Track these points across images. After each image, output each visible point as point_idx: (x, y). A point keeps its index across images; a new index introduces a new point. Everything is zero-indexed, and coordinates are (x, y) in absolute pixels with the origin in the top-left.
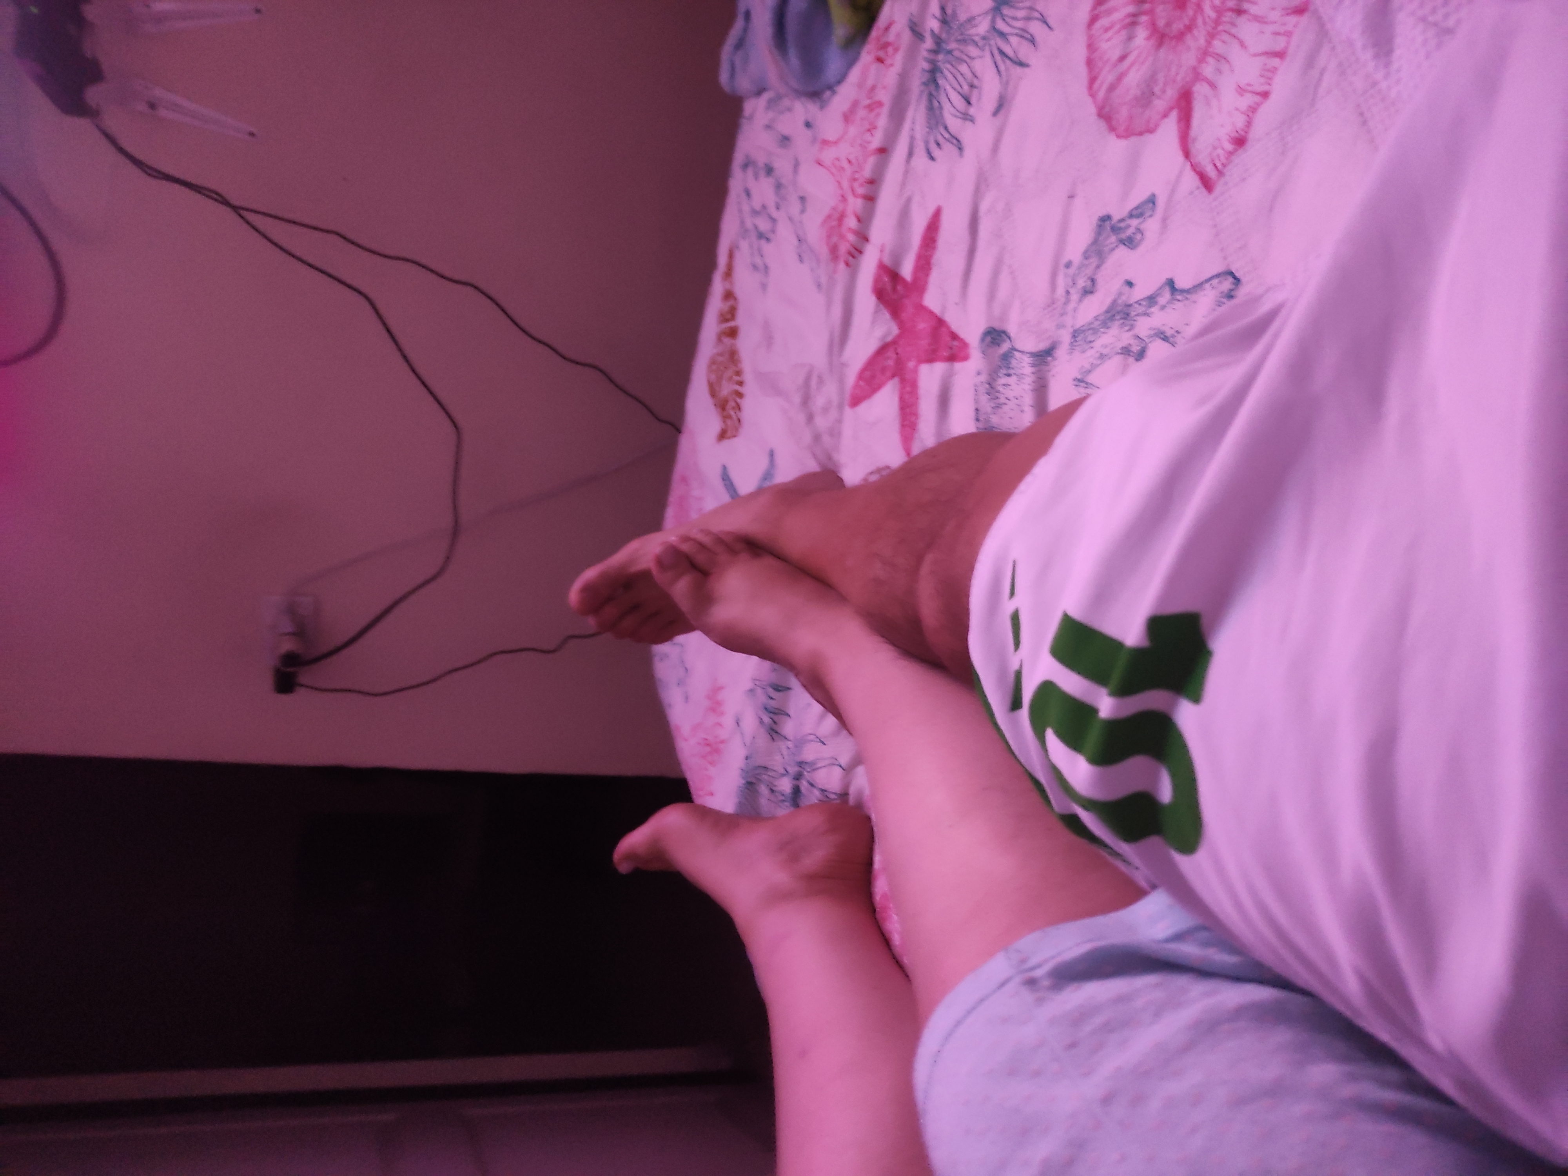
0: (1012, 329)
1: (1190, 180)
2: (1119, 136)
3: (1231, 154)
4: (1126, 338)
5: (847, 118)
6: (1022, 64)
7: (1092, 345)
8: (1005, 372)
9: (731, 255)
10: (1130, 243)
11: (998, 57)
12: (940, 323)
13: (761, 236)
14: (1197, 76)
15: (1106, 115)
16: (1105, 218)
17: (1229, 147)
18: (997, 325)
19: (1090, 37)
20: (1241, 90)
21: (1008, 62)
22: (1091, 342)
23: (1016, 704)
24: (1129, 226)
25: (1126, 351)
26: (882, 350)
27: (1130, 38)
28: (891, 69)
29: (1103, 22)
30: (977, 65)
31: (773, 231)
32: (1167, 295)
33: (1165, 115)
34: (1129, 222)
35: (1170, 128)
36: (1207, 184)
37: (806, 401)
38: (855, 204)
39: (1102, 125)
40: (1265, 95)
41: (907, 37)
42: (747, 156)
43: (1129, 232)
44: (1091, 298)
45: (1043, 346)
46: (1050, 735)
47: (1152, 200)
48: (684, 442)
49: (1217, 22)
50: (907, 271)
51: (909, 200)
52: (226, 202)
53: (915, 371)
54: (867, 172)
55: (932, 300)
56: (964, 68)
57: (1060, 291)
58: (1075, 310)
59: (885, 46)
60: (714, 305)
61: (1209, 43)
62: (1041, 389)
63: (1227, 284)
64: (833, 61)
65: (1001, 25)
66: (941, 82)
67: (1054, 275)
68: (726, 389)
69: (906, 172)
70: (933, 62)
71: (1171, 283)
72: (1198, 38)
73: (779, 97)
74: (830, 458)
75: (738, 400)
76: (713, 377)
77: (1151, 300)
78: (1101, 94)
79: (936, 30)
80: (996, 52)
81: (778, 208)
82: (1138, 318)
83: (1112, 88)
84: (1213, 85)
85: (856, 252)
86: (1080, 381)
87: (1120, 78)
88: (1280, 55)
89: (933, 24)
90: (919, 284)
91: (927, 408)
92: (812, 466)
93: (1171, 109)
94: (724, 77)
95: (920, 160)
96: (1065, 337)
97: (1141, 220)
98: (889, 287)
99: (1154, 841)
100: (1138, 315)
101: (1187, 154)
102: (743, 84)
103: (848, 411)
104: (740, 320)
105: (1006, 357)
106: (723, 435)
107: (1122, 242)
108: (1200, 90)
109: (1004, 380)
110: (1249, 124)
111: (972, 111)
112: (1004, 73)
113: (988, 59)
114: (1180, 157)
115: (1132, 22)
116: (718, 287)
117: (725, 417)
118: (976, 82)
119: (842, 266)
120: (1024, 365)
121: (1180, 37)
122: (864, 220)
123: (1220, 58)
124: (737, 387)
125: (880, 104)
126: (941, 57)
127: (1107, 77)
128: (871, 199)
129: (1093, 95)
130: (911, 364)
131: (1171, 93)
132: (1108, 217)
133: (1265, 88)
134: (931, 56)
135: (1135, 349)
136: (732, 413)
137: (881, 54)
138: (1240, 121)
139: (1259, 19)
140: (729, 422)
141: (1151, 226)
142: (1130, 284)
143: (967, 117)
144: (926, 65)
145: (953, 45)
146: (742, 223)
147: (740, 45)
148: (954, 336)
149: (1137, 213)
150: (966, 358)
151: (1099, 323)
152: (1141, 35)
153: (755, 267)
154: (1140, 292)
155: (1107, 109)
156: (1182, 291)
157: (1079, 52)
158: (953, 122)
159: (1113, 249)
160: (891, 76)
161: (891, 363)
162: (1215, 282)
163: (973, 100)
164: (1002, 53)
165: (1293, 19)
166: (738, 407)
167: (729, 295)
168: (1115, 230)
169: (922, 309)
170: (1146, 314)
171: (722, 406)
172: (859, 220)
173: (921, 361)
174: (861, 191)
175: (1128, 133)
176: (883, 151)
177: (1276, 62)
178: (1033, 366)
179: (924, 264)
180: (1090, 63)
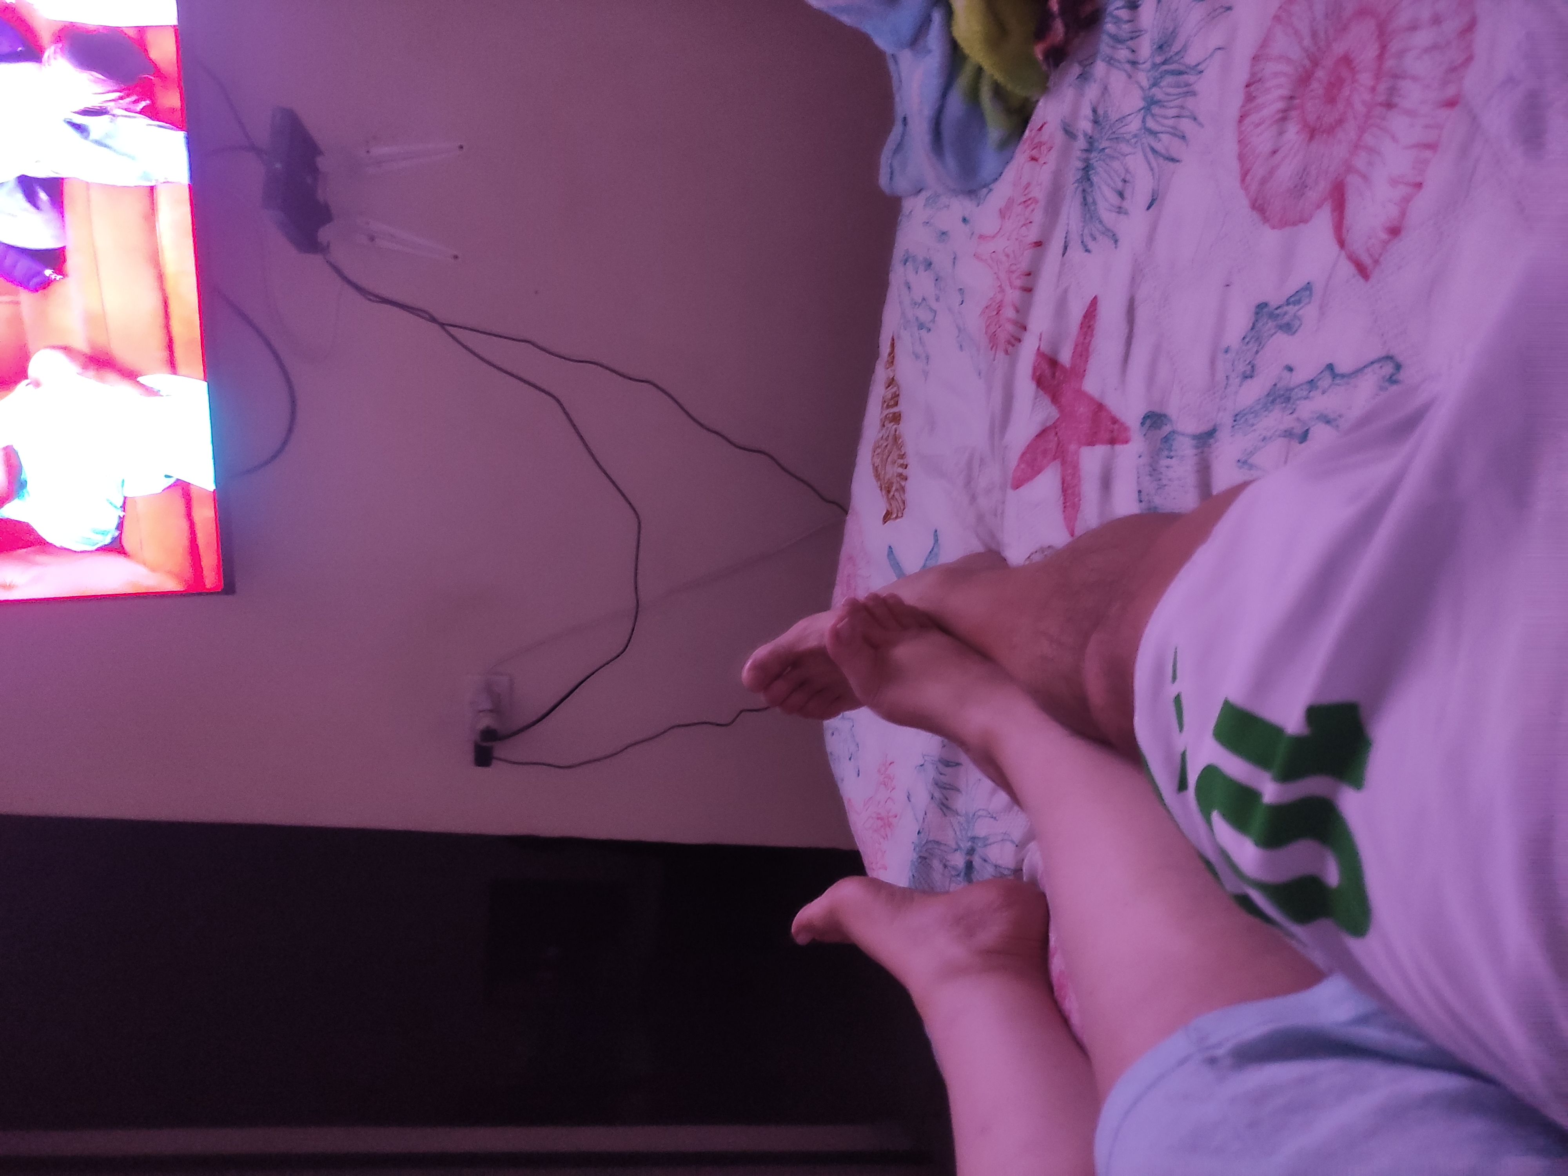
0: (1172, 411)
1: (1346, 269)
2: (1273, 227)
3: (1385, 243)
4: (1288, 421)
5: (1003, 214)
6: (1173, 160)
7: (1254, 427)
8: (1166, 453)
9: (893, 345)
10: (1288, 328)
11: (1150, 155)
12: (1100, 407)
13: (921, 326)
14: (1349, 168)
15: (1259, 207)
16: (1261, 307)
17: (1384, 236)
18: (1156, 409)
19: (1241, 133)
20: (1394, 182)
21: (1161, 160)
22: (1253, 425)
23: (1182, 785)
24: (1285, 313)
25: (1288, 434)
26: (1043, 433)
27: (1281, 133)
28: (1045, 166)
29: (1254, 118)
30: (1130, 161)
31: (933, 321)
32: (1326, 381)
33: (1319, 206)
34: (1286, 308)
35: (1323, 220)
36: (1363, 271)
37: (969, 482)
38: (1013, 295)
39: (1255, 215)
40: (1419, 185)
41: (1060, 138)
42: (907, 251)
43: (1287, 319)
44: (1249, 381)
45: (1204, 428)
46: (1216, 816)
47: (1308, 287)
48: (851, 525)
49: (1368, 116)
50: (1065, 357)
51: (1066, 291)
52: (433, 320)
53: (1077, 453)
54: (1024, 265)
55: (1091, 385)
56: (1116, 164)
57: (1220, 376)
58: (1236, 393)
59: (1038, 146)
60: (878, 392)
61: (1360, 138)
62: (1204, 471)
63: (1388, 369)
64: (989, 161)
65: (1151, 124)
66: (1095, 179)
67: (1213, 362)
68: (892, 471)
69: (1063, 264)
70: (1087, 160)
71: (1330, 367)
72: (1350, 131)
73: (937, 196)
74: (993, 536)
75: (903, 483)
76: (877, 461)
77: (1312, 383)
78: (1254, 187)
79: (1089, 131)
80: (1148, 150)
81: (937, 300)
82: (1298, 402)
83: (1264, 181)
84: (1365, 177)
85: (1016, 340)
86: (1243, 463)
87: (1271, 172)
88: (1432, 147)
89: (1085, 125)
90: (1078, 371)
91: (1090, 490)
92: (976, 546)
93: (1325, 199)
94: (883, 181)
95: (1076, 253)
96: (1226, 419)
97: (1297, 308)
98: (1048, 372)
99: (1325, 925)
100: (1299, 399)
101: (1342, 243)
102: (902, 185)
103: (1010, 493)
104: (902, 407)
105: (1166, 439)
106: (887, 517)
107: (1280, 327)
108: (1353, 181)
109: (1165, 462)
110: (1403, 214)
111: (1126, 204)
112: (1156, 170)
113: (1140, 155)
114: (1336, 248)
115: (1283, 117)
116: (881, 373)
117: (891, 499)
118: (1128, 178)
119: (1001, 355)
120: (1186, 448)
121: (1331, 130)
122: (1023, 311)
123: (1372, 151)
124: (900, 470)
125: (1035, 201)
126: (1094, 154)
127: (1259, 171)
128: (1028, 290)
129: (1246, 189)
130: (1072, 447)
131: (1323, 186)
132: (1265, 305)
133: (1419, 179)
134: (1085, 155)
135: (1299, 430)
136: (897, 495)
137: (1035, 153)
138: (1393, 211)
139: (1411, 113)
140: (894, 503)
141: (1309, 312)
142: (1290, 369)
143: (1120, 210)
144: (1080, 165)
145: (1104, 144)
146: (903, 314)
147: (899, 147)
148: (1115, 421)
149: (1295, 299)
150: (1126, 442)
151: (1260, 406)
152: (1292, 131)
153: (917, 357)
154: (1301, 376)
155: (1259, 202)
156: (1343, 376)
157: (1230, 148)
158: (1108, 216)
159: (1272, 335)
160: (1044, 174)
161: (1052, 445)
162: (1376, 366)
163: (1127, 194)
164: (1153, 150)
165: (1444, 113)
166: (903, 489)
167: (891, 382)
168: (1272, 316)
169: (1081, 394)
170: (1306, 398)
171: (887, 489)
172: (1017, 311)
173: (1081, 444)
174: (1018, 283)
175: (1283, 223)
176: (1038, 244)
177: (1428, 154)
178: (1197, 447)
179: (1083, 351)
180: (1241, 157)
